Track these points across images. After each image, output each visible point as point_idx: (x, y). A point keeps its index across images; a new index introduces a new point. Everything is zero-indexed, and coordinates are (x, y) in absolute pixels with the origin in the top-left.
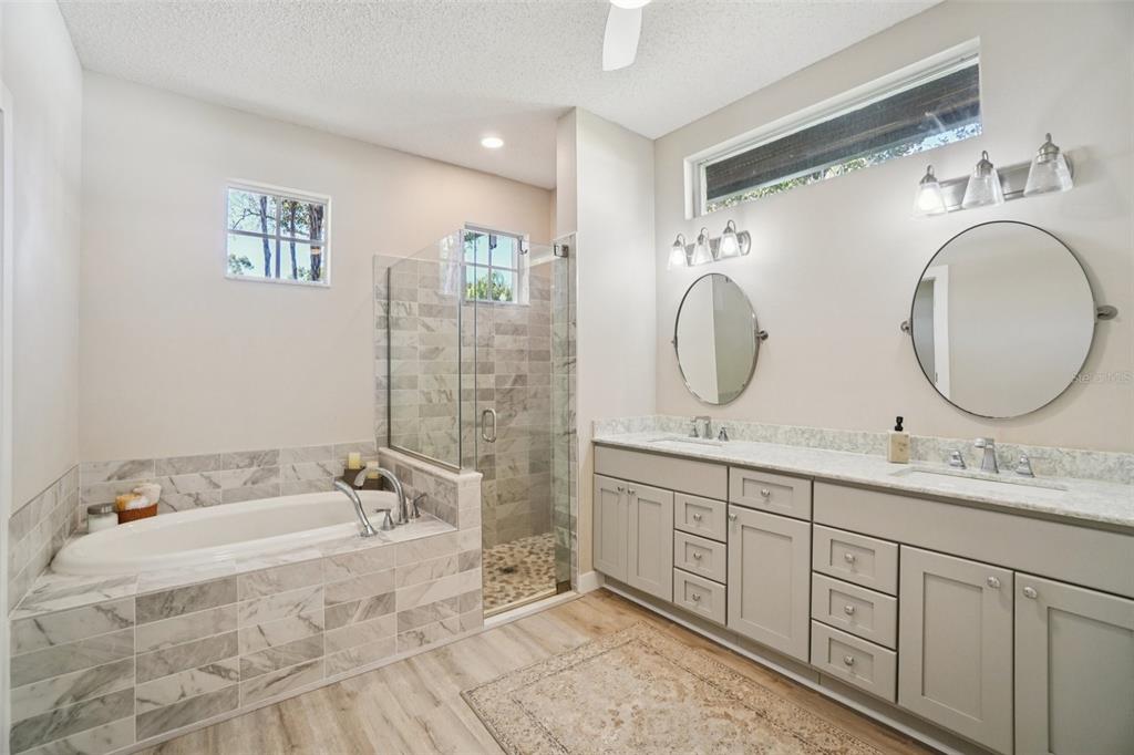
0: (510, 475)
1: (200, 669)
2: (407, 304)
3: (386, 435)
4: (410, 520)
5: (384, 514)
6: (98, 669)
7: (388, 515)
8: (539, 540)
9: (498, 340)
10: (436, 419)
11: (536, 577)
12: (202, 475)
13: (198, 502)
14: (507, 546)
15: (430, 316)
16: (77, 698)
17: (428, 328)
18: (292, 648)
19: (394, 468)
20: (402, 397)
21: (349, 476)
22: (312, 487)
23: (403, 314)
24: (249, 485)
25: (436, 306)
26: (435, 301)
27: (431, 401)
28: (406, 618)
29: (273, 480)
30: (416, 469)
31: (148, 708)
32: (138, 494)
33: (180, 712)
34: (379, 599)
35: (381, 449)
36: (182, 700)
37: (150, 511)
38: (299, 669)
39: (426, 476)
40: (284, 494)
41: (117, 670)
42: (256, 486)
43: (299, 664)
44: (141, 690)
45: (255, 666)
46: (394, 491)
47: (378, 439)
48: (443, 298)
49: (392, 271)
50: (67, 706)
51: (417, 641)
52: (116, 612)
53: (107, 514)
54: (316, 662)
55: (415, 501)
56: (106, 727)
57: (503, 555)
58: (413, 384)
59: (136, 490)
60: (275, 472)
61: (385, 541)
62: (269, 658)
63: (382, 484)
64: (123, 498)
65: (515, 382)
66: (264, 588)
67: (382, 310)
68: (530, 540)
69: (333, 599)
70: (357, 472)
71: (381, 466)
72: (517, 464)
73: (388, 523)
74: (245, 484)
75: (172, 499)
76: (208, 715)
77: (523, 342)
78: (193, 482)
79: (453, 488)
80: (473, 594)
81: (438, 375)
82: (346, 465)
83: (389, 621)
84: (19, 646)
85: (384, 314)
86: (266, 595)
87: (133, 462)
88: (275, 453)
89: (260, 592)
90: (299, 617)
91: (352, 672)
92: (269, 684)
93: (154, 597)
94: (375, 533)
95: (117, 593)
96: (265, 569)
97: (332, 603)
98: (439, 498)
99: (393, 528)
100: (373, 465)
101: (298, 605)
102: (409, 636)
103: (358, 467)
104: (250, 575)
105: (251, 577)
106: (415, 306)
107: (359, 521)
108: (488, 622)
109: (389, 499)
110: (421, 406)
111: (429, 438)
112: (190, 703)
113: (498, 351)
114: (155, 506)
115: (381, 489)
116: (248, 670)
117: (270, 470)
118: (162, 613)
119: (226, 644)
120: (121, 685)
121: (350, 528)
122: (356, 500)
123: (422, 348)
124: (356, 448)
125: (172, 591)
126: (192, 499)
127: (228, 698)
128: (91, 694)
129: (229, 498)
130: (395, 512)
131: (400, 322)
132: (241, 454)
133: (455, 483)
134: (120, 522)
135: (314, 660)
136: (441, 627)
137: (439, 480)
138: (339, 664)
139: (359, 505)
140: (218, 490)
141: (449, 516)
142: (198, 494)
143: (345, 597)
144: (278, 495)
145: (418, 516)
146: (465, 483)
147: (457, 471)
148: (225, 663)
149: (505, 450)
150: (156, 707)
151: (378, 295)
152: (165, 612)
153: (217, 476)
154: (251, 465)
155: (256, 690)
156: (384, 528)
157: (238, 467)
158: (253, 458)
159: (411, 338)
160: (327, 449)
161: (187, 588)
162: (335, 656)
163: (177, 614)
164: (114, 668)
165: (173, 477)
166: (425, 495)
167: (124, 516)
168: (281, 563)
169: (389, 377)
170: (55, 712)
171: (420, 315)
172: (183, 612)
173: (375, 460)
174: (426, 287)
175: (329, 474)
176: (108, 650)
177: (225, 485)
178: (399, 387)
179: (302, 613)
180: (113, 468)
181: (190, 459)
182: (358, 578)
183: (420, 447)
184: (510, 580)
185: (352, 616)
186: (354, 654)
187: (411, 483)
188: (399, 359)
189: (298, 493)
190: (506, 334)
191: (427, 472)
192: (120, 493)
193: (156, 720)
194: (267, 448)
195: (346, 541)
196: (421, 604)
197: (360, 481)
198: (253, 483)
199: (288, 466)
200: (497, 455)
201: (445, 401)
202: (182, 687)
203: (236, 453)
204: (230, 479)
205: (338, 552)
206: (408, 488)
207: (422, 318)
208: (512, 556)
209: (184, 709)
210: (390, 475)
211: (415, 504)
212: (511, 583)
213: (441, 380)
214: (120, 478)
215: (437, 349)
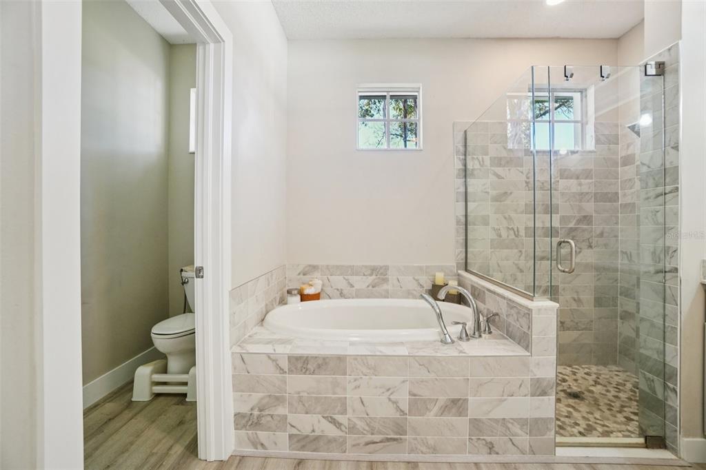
0: (574, 306)
1: (323, 417)
2: (480, 158)
3: (464, 261)
4: (483, 335)
5: (461, 326)
6: (270, 396)
7: (464, 328)
8: (604, 371)
9: (563, 184)
10: (506, 251)
11: (607, 413)
12: (344, 278)
13: (342, 295)
14: (569, 369)
15: (500, 167)
16: (261, 410)
17: (499, 177)
18: (384, 422)
19: (470, 288)
20: (476, 232)
21: (434, 291)
22: (409, 294)
23: (477, 166)
24: (370, 288)
25: (505, 157)
26: (504, 154)
27: (500, 236)
28: (476, 424)
29: (385, 287)
30: (489, 290)
31: (294, 431)
32: (311, 285)
33: (311, 441)
34: (454, 402)
35: (459, 272)
36: (313, 434)
37: (316, 297)
38: (388, 440)
39: (498, 298)
40: (391, 298)
41: (279, 400)
42: (374, 289)
43: (389, 437)
44: (292, 418)
45: (358, 427)
46: (469, 306)
47: (458, 264)
48: (510, 150)
49: (468, 133)
50: (256, 413)
51: (486, 450)
52: (278, 362)
53: (295, 295)
54: (401, 439)
55: (488, 319)
56: (274, 434)
57: (567, 378)
58: (485, 221)
59: (311, 283)
60: (386, 280)
61: (461, 352)
62: (368, 424)
63: (460, 299)
64: (304, 286)
65: (579, 221)
66: (365, 370)
67: (461, 165)
68: (594, 369)
69: (415, 392)
70: (441, 287)
71: (459, 285)
72: (581, 297)
73: (464, 335)
74: (368, 286)
75: (328, 290)
76: (328, 450)
77: (587, 185)
78: (339, 281)
79: (528, 313)
80: (545, 421)
81: (507, 215)
82: (434, 281)
83: (462, 423)
84: (235, 368)
85: (461, 167)
86: (366, 375)
87: (310, 266)
88: (386, 268)
89: (362, 372)
90: (390, 399)
91: (429, 457)
92: (367, 444)
93: (298, 358)
94: (453, 342)
95: (281, 349)
96: (366, 356)
97: (415, 395)
98: (511, 320)
99: (468, 340)
100: (453, 283)
101: (388, 390)
102: (479, 442)
103: (442, 284)
104: (356, 357)
105: (356, 359)
106: (487, 159)
107: (439, 329)
108: (560, 452)
109: (466, 313)
110: (492, 240)
111: (499, 266)
112: (317, 438)
113: (563, 194)
114: (319, 294)
115: (460, 304)
116: (352, 429)
117: (383, 279)
118: (302, 370)
119: (339, 405)
120: (281, 410)
121: (432, 334)
122: (438, 311)
123: (493, 193)
124: (441, 269)
125: (307, 357)
126: (338, 293)
127: (340, 444)
128: (267, 410)
129: (358, 295)
130: (470, 325)
131: (475, 172)
132: (366, 267)
133: (530, 310)
134: (302, 300)
135: (398, 436)
136: (511, 443)
137: (511, 304)
138: (419, 447)
139: (440, 316)
140: (352, 289)
141: (524, 340)
142: (342, 290)
143: (425, 393)
144: (388, 298)
145: (490, 333)
146: (539, 310)
147: (531, 298)
148: (339, 418)
149: (570, 282)
150: (298, 433)
151: (458, 152)
152: (304, 370)
153: (353, 279)
154: (371, 275)
155: (358, 444)
156: (460, 338)
157: (364, 275)
158: (374, 270)
159: (484, 185)
160: (421, 268)
161: (316, 357)
162: (416, 439)
163: (310, 374)
164: (277, 398)
165: (329, 277)
166: (497, 314)
167: (304, 298)
168: (378, 354)
169: (466, 216)
170: (251, 414)
171: (491, 166)
172: (313, 373)
173: (454, 280)
174: (495, 143)
175: (422, 286)
176: (274, 386)
177: (357, 286)
178: (474, 224)
179: (391, 397)
180: (301, 269)
181: (338, 267)
182: (436, 379)
183: (491, 273)
184: (577, 406)
185: (430, 411)
186: (431, 442)
187: (483, 302)
188: (474, 202)
189: (400, 298)
190: (571, 178)
191: (498, 295)
192: (304, 284)
193: (298, 441)
194: (382, 264)
195: (427, 344)
196: (492, 416)
197: (442, 295)
198: (373, 287)
199: (395, 277)
200: (561, 286)
201: (514, 237)
202: (313, 426)
203: (363, 266)
204: (361, 282)
205: (421, 353)
206: (481, 306)
207: (493, 168)
208: (576, 380)
209: (314, 440)
210: (466, 293)
211: (488, 321)
212: (580, 411)
213: (509, 219)
214: (304, 275)
215: (506, 193)
